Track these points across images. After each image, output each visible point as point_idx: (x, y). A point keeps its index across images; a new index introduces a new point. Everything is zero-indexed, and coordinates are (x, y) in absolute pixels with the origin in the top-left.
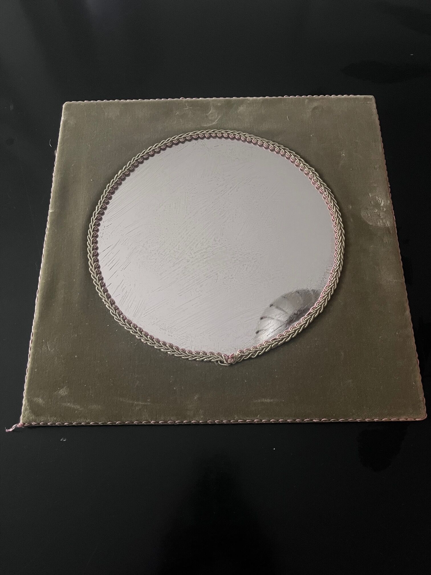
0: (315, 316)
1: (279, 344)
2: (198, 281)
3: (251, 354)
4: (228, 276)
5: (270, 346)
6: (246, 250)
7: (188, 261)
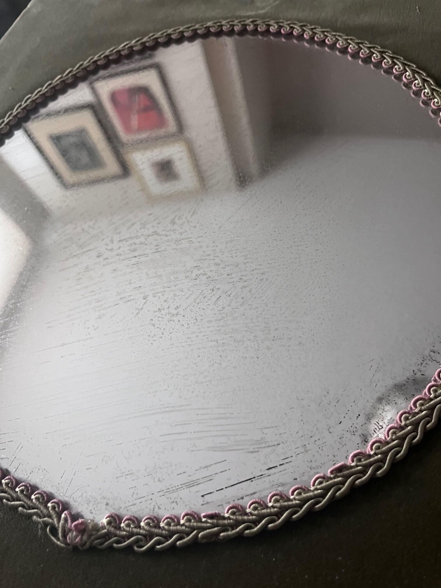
0: (357, 482)
1: (222, 534)
2: (99, 304)
3: (134, 540)
4: (169, 307)
5: (195, 532)
6: (232, 257)
7: (100, 255)
